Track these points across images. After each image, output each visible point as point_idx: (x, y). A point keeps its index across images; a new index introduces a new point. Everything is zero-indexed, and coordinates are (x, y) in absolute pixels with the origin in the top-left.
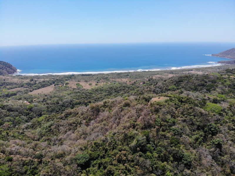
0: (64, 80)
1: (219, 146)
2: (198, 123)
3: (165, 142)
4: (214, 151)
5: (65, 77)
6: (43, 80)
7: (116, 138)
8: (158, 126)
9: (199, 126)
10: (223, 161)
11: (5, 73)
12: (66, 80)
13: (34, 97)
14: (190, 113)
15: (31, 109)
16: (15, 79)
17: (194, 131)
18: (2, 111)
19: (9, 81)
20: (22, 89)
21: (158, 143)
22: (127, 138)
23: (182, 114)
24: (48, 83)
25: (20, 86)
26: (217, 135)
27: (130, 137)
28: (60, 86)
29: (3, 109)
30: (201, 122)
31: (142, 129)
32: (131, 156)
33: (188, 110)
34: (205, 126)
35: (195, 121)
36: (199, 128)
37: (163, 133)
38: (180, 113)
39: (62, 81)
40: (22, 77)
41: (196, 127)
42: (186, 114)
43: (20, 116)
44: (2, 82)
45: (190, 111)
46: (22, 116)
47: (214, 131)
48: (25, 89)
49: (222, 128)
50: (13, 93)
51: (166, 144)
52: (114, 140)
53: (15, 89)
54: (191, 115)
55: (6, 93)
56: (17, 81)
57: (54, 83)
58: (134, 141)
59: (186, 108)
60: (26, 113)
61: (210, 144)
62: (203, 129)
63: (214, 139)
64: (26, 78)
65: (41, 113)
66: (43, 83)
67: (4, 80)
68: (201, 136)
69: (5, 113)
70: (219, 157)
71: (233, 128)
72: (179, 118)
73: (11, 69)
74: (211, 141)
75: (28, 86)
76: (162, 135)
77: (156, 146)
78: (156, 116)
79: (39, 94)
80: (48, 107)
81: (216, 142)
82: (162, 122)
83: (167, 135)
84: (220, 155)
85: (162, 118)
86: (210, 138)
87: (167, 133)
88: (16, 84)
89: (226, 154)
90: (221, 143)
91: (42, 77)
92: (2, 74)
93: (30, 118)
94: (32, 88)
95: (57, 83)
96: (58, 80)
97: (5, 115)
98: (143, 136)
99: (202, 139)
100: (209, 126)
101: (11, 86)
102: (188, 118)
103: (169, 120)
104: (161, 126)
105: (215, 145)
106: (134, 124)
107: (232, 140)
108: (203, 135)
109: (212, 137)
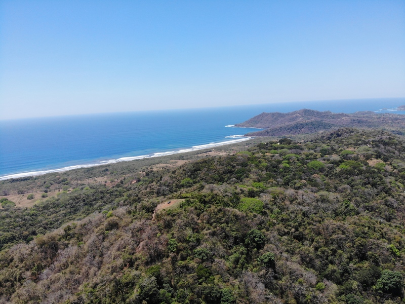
1: (271, 264)
2: (234, 234)
3: (189, 278)
4: (266, 275)
7: (99, 292)
8: (174, 252)
9: (236, 238)
10: (281, 288)
14: (220, 219)
17: (230, 247)
21: (178, 283)
22: (121, 288)
23: (208, 222)
26: (265, 247)
27: (127, 284)
30: (237, 230)
31: (147, 263)
33: (217, 215)
34: (245, 236)
35: (229, 231)
36: (236, 243)
37: (183, 263)
38: (205, 221)
41: (232, 240)
42: (214, 222)
45: (220, 215)
47: (259, 241)
49: (269, 235)
51: (191, 281)
52: (96, 298)
54: (222, 221)
58: (135, 290)
59: (212, 211)
61: (258, 265)
62: (243, 241)
63: (262, 255)
68: (242, 253)
70: (275, 282)
71: (285, 232)
72: (205, 232)
74: (258, 259)
76: (183, 267)
77: (175, 288)
78: (168, 236)
81: (265, 258)
82: (178, 245)
83: (190, 265)
84: (276, 278)
85: (178, 237)
86: (255, 254)
87: (190, 262)
89: (283, 274)
90: (273, 258)
98: (150, 277)
99: (245, 258)
100: (250, 234)
102: (218, 228)
103: (190, 237)
104: (178, 251)
105: (265, 263)
106: (131, 259)
107: (287, 251)
108: (245, 251)
109: (258, 252)
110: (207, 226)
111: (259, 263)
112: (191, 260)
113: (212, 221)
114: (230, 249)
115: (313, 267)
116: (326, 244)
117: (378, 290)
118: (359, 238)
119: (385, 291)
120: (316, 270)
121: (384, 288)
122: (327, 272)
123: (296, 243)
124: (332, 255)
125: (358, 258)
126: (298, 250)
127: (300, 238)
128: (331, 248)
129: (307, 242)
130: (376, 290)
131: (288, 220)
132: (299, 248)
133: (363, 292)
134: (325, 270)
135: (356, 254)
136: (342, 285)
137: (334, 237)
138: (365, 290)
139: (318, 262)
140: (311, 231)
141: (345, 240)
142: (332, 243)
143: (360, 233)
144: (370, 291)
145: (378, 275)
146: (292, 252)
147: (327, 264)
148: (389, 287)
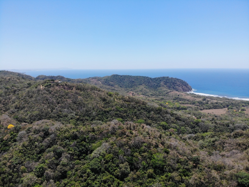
0: (240, 105)
5: (243, 102)
6: (216, 101)
11: (180, 90)
12: (243, 106)
13: (203, 115)
15: (197, 124)
16: (188, 96)
18: (171, 117)
19: (183, 97)
20: (193, 106)
24: (221, 105)
25: (192, 103)
28: (235, 110)
29: (172, 116)
39: (237, 106)
40: (196, 96)
43: (186, 127)
44: (176, 97)
46: (187, 127)
48: (196, 106)
50: (184, 107)
53: (187, 105)
55: (178, 106)
56: (190, 98)
57: (228, 106)
60: (192, 126)
64: (199, 97)
65: (207, 130)
66: (216, 104)
67: (178, 96)
69: (173, 120)
73: (187, 87)
75: (199, 105)
79: (208, 113)
80: (216, 126)
88: (188, 100)
91: (216, 99)
92: (177, 90)
93: (194, 131)
94: (203, 107)
95: (231, 107)
96: (233, 104)
97: (172, 122)
101: (183, 102)
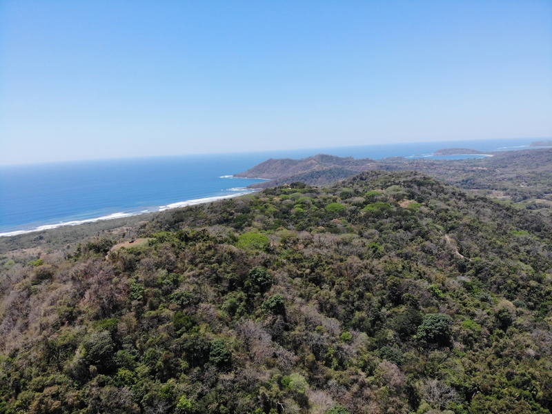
1: (279, 309)
2: (228, 276)
3: (162, 332)
4: (273, 324)
7: (20, 361)
8: (139, 300)
9: (231, 281)
10: (294, 341)
14: (210, 258)
17: (224, 293)
21: (145, 342)
22: (54, 355)
23: (192, 262)
26: (272, 289)
27: (66, 346)
30: (234, 270)
31: (97, 318)
32: (74, 394)
33: (204, 253)
34: (244, 277)
35: (222, 271)
36: (232, 288)
37: (153, 313)
38: (186, 261)
41: (226, 284)
42: (201, 262)
45: (209, 253)
47: (263, 281)
49: (278, 275)
51: (165, 335)
52: (16, 370)
54: (213, 261)
58: (77, 352)
59: (198, 249)
61: (262, 313)
62: (242, 285)
63: (267, 298)
68: (240, 300)
70: (286, 333)
71: (298, 274)
72: (186, 274)
74: (263, 305)
76: (153, 318)
77: (142, 351)
78: (132, 280)
81: (272, 302)
82: (145, 291)
83: (163, 315)
84: (287, 329)
85: (145, 280)
86: (258, 299)
87: (164, 310)
89: (296, 323)
90: (282, 301)
98: (101, 331)
99: (244, 306)
100: (251, 274)
102: (206, 269)
103: (163, 279)
104: (145, 296)
105: (271, 309)
106: (71, 313)
107: (301, 296)
108: (244, 297)
109: (262, 296)
110: (190, 267)
111: (263, 310)
112: (164, 307)
113: (198, 260)
114: (223, 295)
115: (335, 315)
116: (351, 288)
117: (421, 339)
118: (391, 276)
119: (430, 341)
120: (339, 320)
121: (427, 336)
122: (353, 322)
123: (312, 287)
124: (358, 300)
125: (392, 302)
126: (315, 295)
127: (318, 281)
128: (357, 291)
129: (325, 286)
130: (419, 340)
131: (301, 260)
132: (317, 292)
133: (402, 344)
134: (351, 320)
135: (389, 297)
136: (373, 336)
137: (360, 277)
138: (404, 341)
139: (341, 310)
140: (331, 272)
141: (374, 280)
142: (358, 286)
143: (392, 271)
144: (411, 342)
145: (419, 322)
146: (307, 298)
147: (352, 312)
148: (434, 334)
